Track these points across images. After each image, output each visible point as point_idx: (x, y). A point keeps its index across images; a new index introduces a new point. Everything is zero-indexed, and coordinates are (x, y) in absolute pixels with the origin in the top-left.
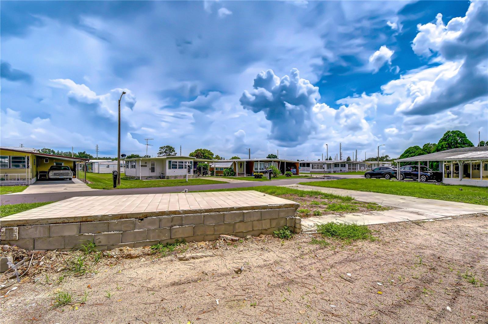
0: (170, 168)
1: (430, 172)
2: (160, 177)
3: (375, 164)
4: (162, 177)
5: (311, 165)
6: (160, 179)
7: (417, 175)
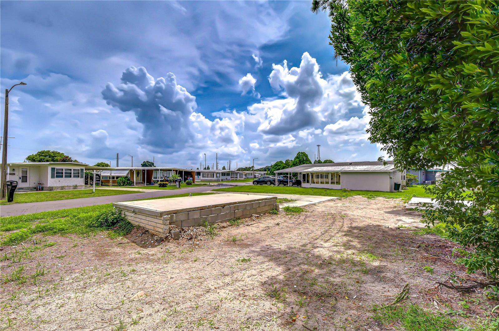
0: (53, 177)
1: (294, 180)
2: (36, 189)
3: (249, 173)
4: (40, 188)
5: (201, 174)
6: (37, 190)
7: (287, 182)
